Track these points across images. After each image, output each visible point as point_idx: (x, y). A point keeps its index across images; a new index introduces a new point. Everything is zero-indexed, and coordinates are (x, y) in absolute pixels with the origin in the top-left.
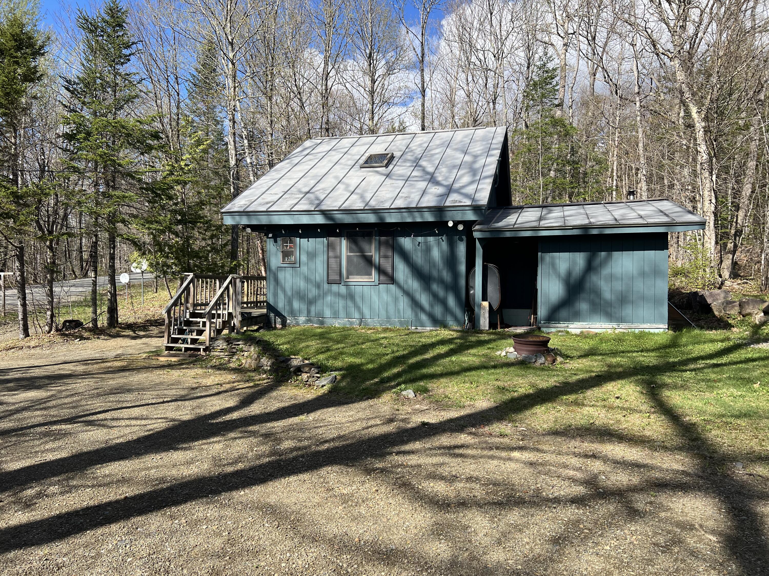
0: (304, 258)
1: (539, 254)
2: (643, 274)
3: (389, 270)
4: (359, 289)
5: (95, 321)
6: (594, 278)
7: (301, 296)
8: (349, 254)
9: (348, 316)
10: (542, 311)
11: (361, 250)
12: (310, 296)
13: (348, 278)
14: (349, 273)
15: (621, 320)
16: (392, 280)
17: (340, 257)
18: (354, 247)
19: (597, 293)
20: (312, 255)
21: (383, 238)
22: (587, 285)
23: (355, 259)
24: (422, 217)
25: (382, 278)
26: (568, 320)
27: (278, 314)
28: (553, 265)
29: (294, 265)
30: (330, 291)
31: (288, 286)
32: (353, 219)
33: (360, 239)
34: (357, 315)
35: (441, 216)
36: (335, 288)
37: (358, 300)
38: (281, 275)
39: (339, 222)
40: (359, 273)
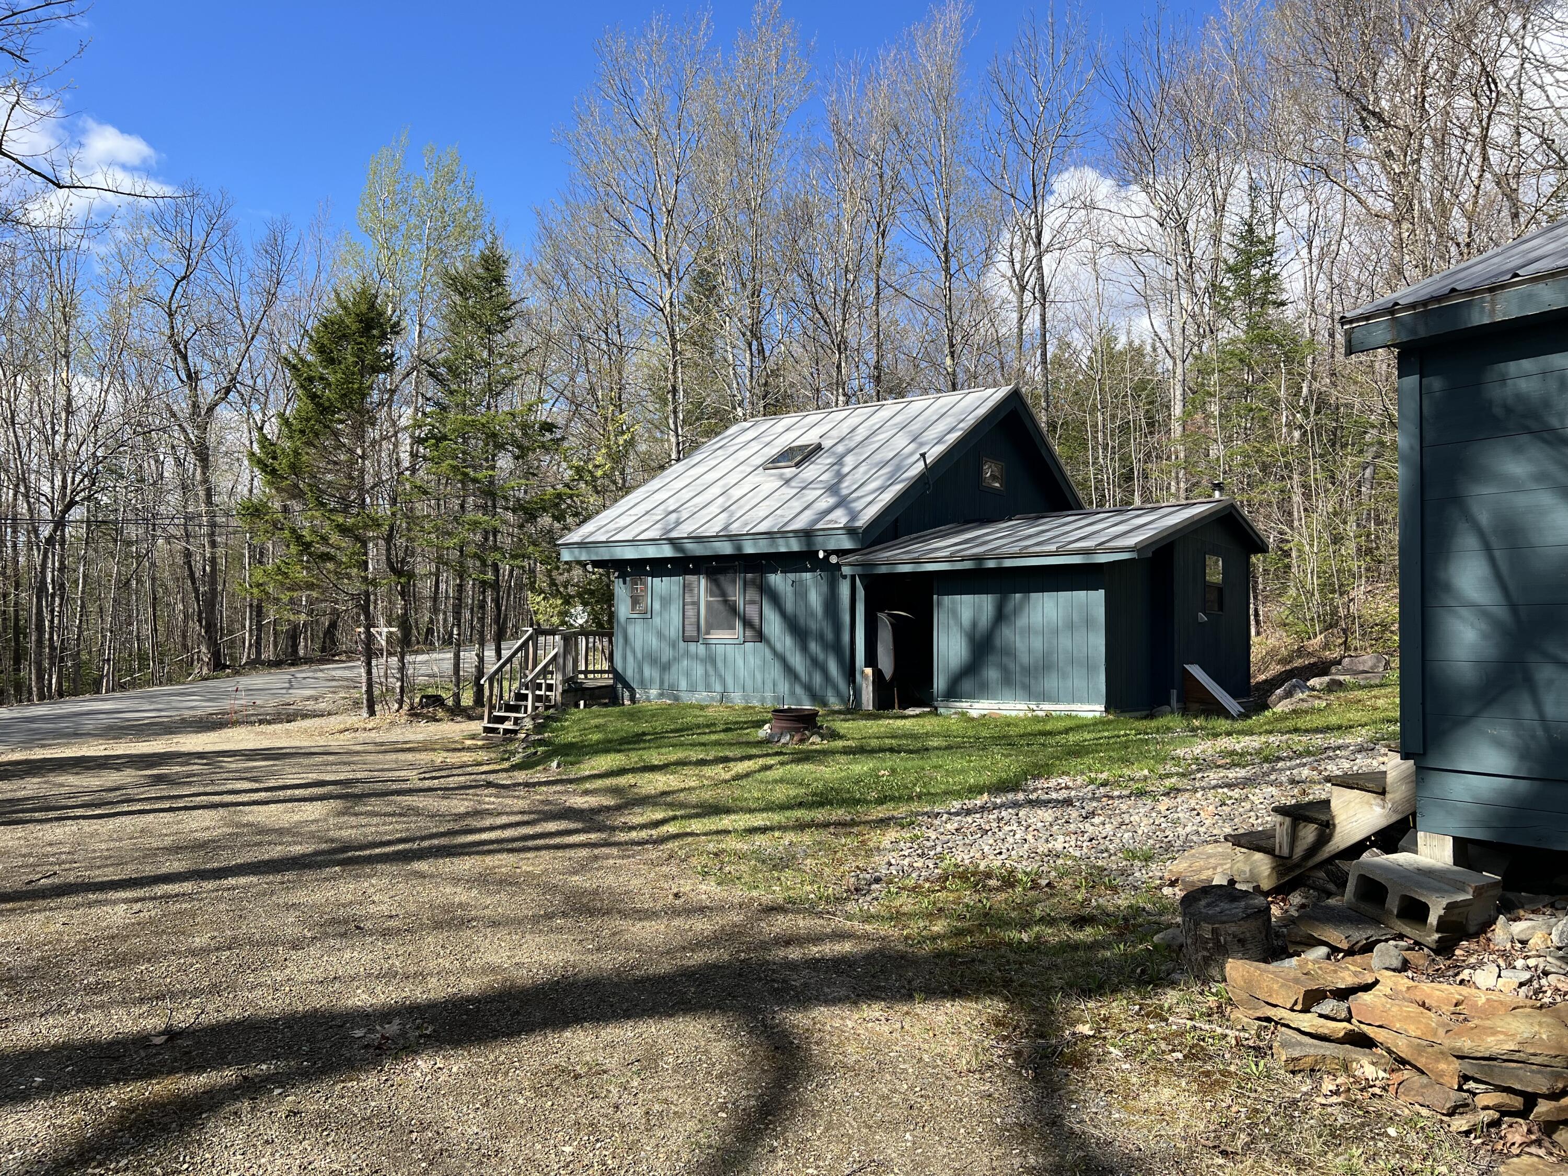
0: (657, 606)
1: (935, 597)
2: (1071, 626)
3: (756, 621)
4: (720, 649)
5: (457, 697)
6: (1007, 633)
7: (653, 659)
8: (710, 599)
9: (708, 688)
10: (940, 683)
11: (723, 594)
12: (665, 659)
13: (708, 633)
14: (710, 627)
15: (1044, 697)
16: (761, 637)
17: (697, 604)
18: (714, 588)
19: (1010, 652)
20: (666, 602)
21: (749, 576)
22: (997, 642)
23: (716, 606)
24: (787, 545)
25: (749, 633)
26: (972, 696)
27: (627, 685)
28: (954, 613)
29: (647, 615)
30: (687, 652)
31: (638, 645)
32: (706, 548)
33: (722, 578)
34: (719, 688)
35: (809, 544)
36: (692, 647)
37: (720, 664)
38: (630, 630)
39: (690, 554)
40: (720, 627)
